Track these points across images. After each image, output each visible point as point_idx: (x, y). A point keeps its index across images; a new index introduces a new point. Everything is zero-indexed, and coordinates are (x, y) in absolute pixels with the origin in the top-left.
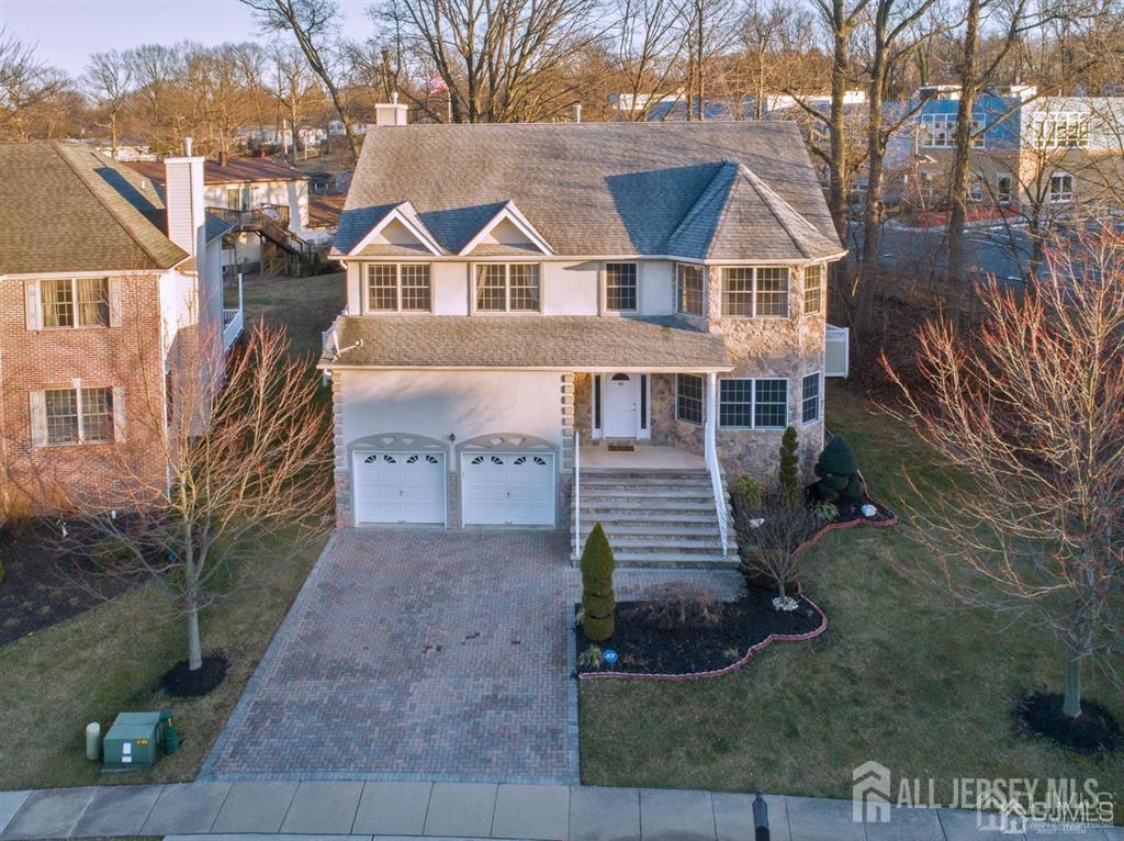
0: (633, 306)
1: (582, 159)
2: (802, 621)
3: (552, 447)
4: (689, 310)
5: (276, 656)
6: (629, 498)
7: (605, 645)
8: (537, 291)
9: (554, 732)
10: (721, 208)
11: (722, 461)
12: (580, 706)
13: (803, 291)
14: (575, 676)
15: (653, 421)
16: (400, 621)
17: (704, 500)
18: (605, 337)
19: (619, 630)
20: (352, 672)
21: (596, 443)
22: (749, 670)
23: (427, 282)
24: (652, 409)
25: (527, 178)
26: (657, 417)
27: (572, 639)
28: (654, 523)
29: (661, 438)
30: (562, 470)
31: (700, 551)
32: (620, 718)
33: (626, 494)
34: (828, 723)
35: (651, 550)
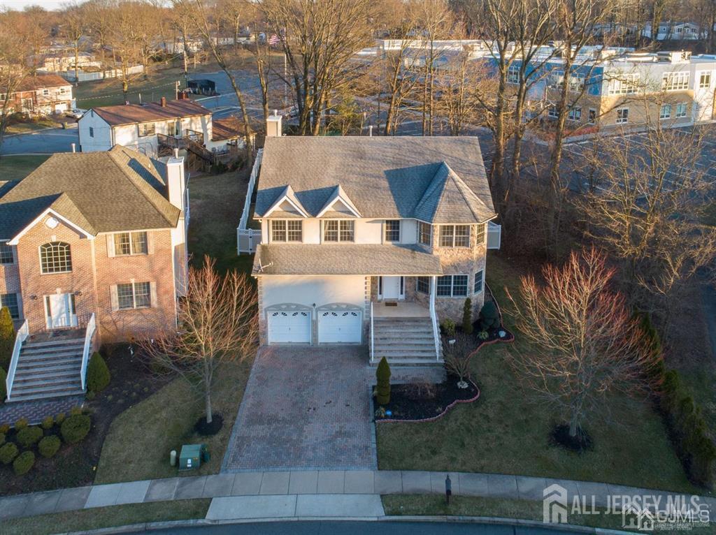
0: (398, 239)
1: (373, 159)
2: (469, 393)
3: (361, 309)
4: (424, 242)
5: (243, 414)
6: (395, 332)
7: (387, 407)
8: (353, 233)
9: (366, 448)
10: (440, 195)
11: (437, 311)
12: (376, 435)
13: (476, 235)
14: (374, 421)
15: (406, 292)
16: (296, 395)
17: (429, 333)
18: (385, 257)
19: (392, 399)
20: (278, 421)
21: (379, 302)
22: (447, 417)
23: (300, 228)
24: (406, 286)
25: (347, 171)
26: (408, 290)
27: (372, 403)
28: (407, 345)
29: (410, 299)
30: (365, 319)
31: (427, 358)
32: (394, 440)
33: (394, 331)
35: (405, 357)
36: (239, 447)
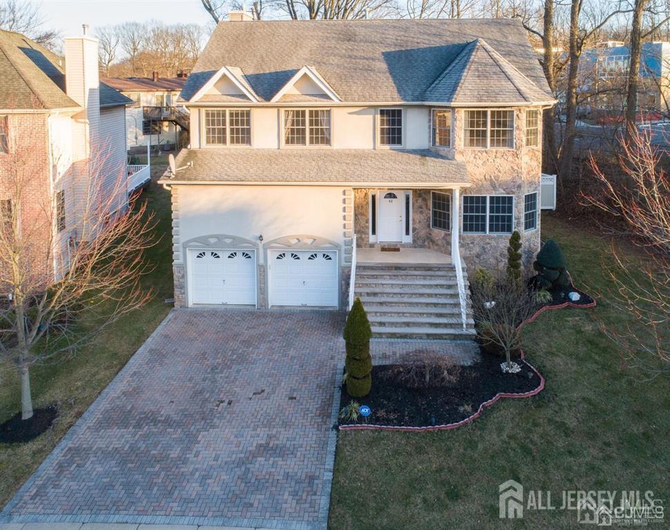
0: (399, 142)
1: (367, 41)
2: (524, 381)
3: (337, 246)
4: (441, 144)
6: (392, 284)
7: (362, 401)
8: (329, 130)
9: (312, 479)
10: (464, 67)
11: (465, 258)
12: (337, 453)
13: (525, 129)
14: (336, 428)
15: (414, 230)
16: (204, 380)
17: (450, 287)
18: (377, 163)
19: (375, 388)
20: (155, 422)
21: (372, 246)
22: (480, 424)
23: (248, 123)
24: (413, 220)
26: (417, 226)
27: (337, 395)
28: (411, 304)
29: (420, 242)
30: (344, 264)
31: (445, 326)
32: (369, 466)
33: (391, 282)
34: (546, 472)
35: (407, 324)
36: (61, 468)
